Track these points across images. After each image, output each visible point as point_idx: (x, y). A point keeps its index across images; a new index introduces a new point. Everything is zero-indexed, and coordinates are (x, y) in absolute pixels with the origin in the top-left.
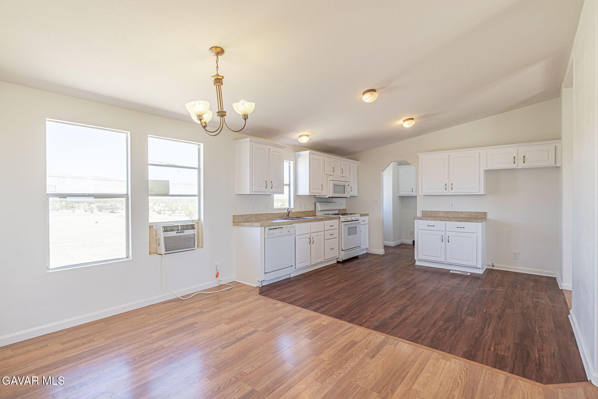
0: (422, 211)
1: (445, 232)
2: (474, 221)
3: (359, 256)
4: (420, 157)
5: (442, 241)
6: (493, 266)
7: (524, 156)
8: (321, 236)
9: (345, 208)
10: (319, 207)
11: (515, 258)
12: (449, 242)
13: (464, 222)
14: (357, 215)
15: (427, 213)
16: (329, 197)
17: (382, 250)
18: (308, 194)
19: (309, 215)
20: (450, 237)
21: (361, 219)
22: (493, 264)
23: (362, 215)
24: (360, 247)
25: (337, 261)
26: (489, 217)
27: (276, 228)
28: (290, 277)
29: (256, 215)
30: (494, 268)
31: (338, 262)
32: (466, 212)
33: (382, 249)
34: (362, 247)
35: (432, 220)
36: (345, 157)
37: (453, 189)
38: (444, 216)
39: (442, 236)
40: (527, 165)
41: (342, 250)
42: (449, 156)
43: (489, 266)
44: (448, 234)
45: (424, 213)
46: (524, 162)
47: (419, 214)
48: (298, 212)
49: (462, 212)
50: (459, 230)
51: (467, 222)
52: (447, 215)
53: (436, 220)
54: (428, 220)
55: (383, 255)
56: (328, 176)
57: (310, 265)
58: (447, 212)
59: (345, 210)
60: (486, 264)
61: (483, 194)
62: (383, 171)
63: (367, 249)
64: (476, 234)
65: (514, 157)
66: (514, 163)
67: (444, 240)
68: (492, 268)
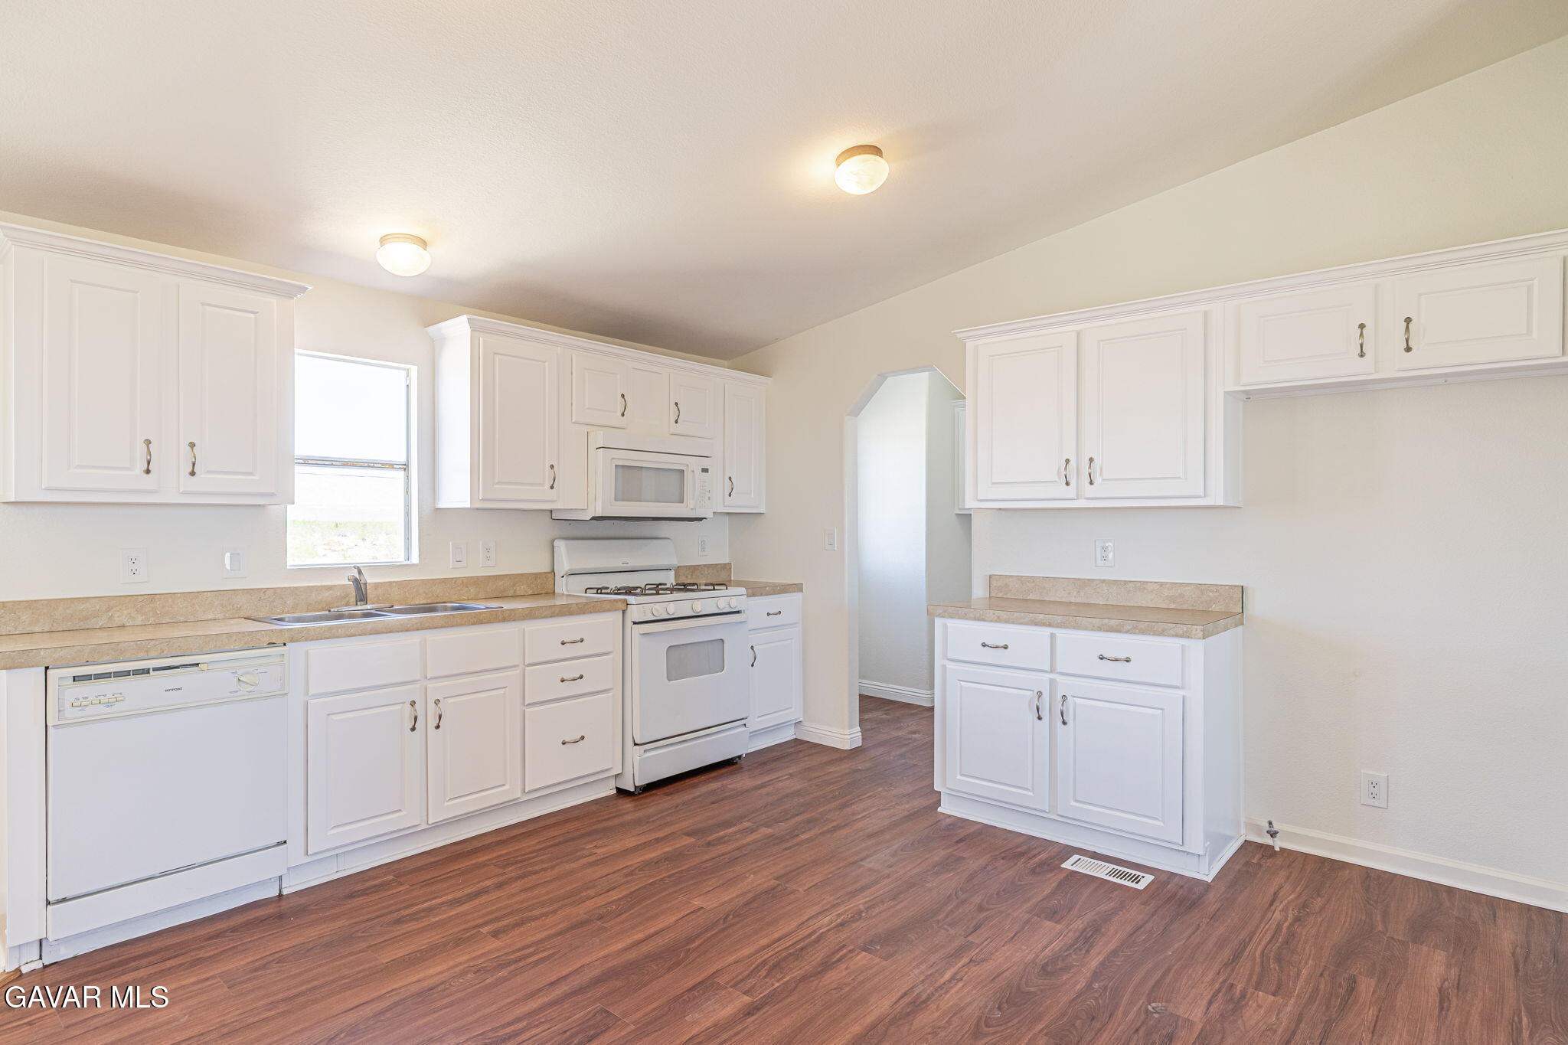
0: (990, 576)
1: (1051, 676)
2: (1172, 632)
3: (740, 757)
4: (970, 345)
5: (1040, 718)
6: (1273, 834)
7: (1408, 320)
8: (502, 691)
9: (725, 559)
10: (567, 557)
11: (1371, 802)
12: (1064, 723)
13: (1127, 632)
14: (732, 590)
15: (1007, 585)
16: (594, 518)
17: (848, 732)
18: (468, 505)
19: (511, 593)
20: (1070, 700)
21: (756, 608)
22: (1270, 823)
23: (756, 590)
24: (742, 722)
25: (618, 789)
26: (1257, 606)
27: (147, 671)
28: (280, 895)
29: (152, 597)
30: (1278, 844)
31: (621, 792)
32: (1162, 584)
33: (851, 727)
34: (755, 724)
35: (999, 620)
36: (726, 363)
37: (1097, 480)
38: (1073, 600)
39: (1040, 694)
40: (1421, 361)
41: (635, 744)
42: (1078, 334)
43: (1257, 829)
44: (1064, 685)
45: (994, 583)
46: (1408, 349)
47: (979, 591)
48: (444, 581)
49: (1142, 586)
50: (1107, 669)
51: (1143, 632)
52: (1082, 594)
53: (1013, 623)
54: (983, 620)
55: (855, 752)
56: (589, 429)
57: (424, 826)
58: (1083, 584)
59: (726, 567)
60: (1243, 820)
61: (1222, 504)
62: (856, 412)
63: (798, 724)
64: (1182, 693)
65: (1362, 326)
66: (1362, 355)
67: (1045, 714)
68: (1268, 841)
